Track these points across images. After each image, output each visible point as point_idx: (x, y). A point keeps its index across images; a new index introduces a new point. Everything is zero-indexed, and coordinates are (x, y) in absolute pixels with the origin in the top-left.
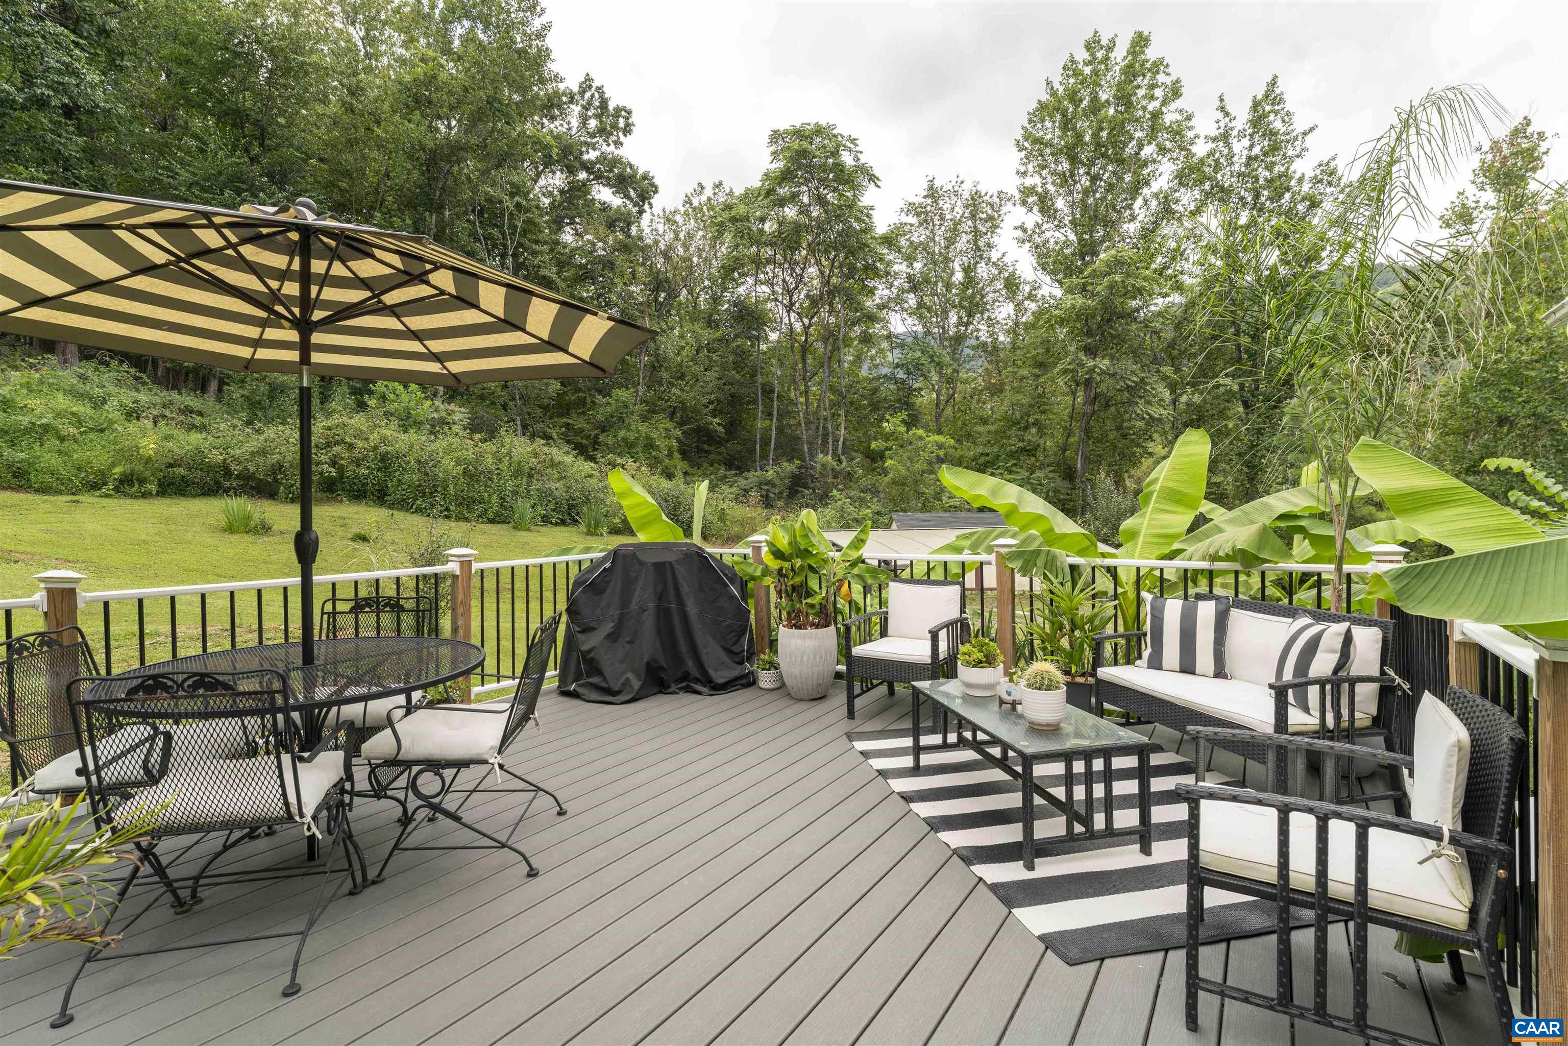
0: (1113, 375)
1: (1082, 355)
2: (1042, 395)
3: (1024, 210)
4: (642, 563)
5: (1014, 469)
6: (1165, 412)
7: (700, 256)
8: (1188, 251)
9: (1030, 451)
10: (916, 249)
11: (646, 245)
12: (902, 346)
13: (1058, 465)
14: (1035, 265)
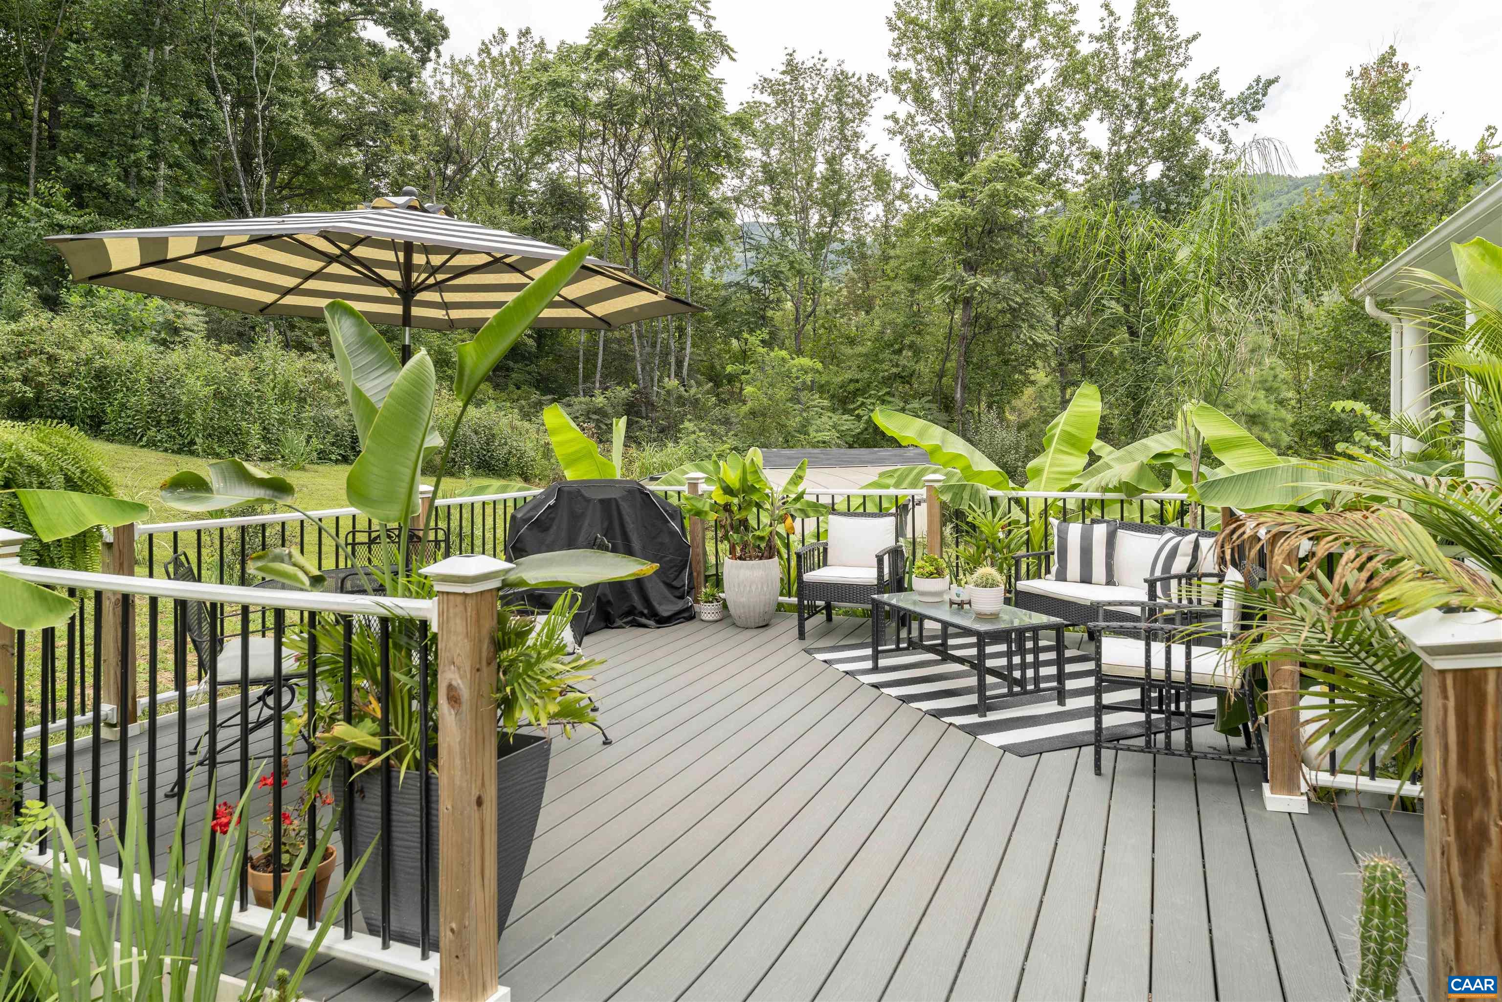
0: (996, 294)
1: (960, 270)
2: (917, 314)
3: (897, 98)
4: (588, 501)
5: (887, 398)
6: (1049, 338)
7: (499, 120)
8: (1072, 158)
9: (905, 378)
10: (773, 133)
11: (430, 103)
12: (758, 248)
13: (934, 394)
14: (909, 162)
